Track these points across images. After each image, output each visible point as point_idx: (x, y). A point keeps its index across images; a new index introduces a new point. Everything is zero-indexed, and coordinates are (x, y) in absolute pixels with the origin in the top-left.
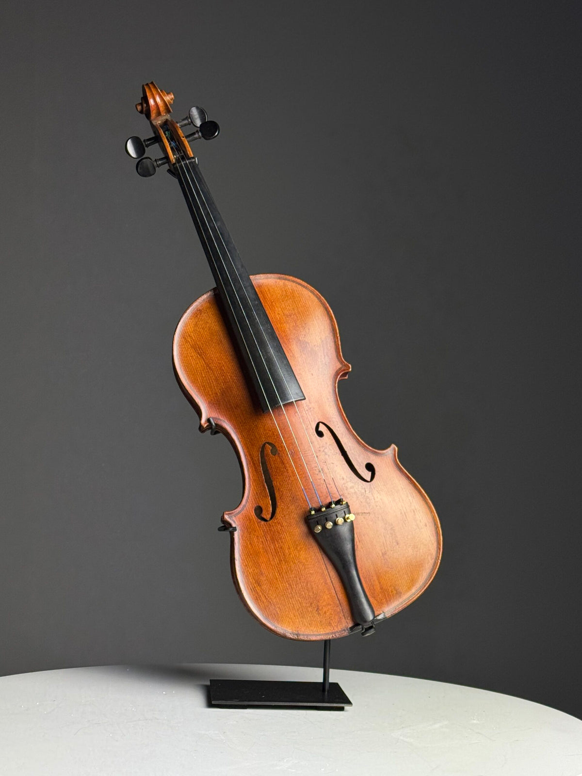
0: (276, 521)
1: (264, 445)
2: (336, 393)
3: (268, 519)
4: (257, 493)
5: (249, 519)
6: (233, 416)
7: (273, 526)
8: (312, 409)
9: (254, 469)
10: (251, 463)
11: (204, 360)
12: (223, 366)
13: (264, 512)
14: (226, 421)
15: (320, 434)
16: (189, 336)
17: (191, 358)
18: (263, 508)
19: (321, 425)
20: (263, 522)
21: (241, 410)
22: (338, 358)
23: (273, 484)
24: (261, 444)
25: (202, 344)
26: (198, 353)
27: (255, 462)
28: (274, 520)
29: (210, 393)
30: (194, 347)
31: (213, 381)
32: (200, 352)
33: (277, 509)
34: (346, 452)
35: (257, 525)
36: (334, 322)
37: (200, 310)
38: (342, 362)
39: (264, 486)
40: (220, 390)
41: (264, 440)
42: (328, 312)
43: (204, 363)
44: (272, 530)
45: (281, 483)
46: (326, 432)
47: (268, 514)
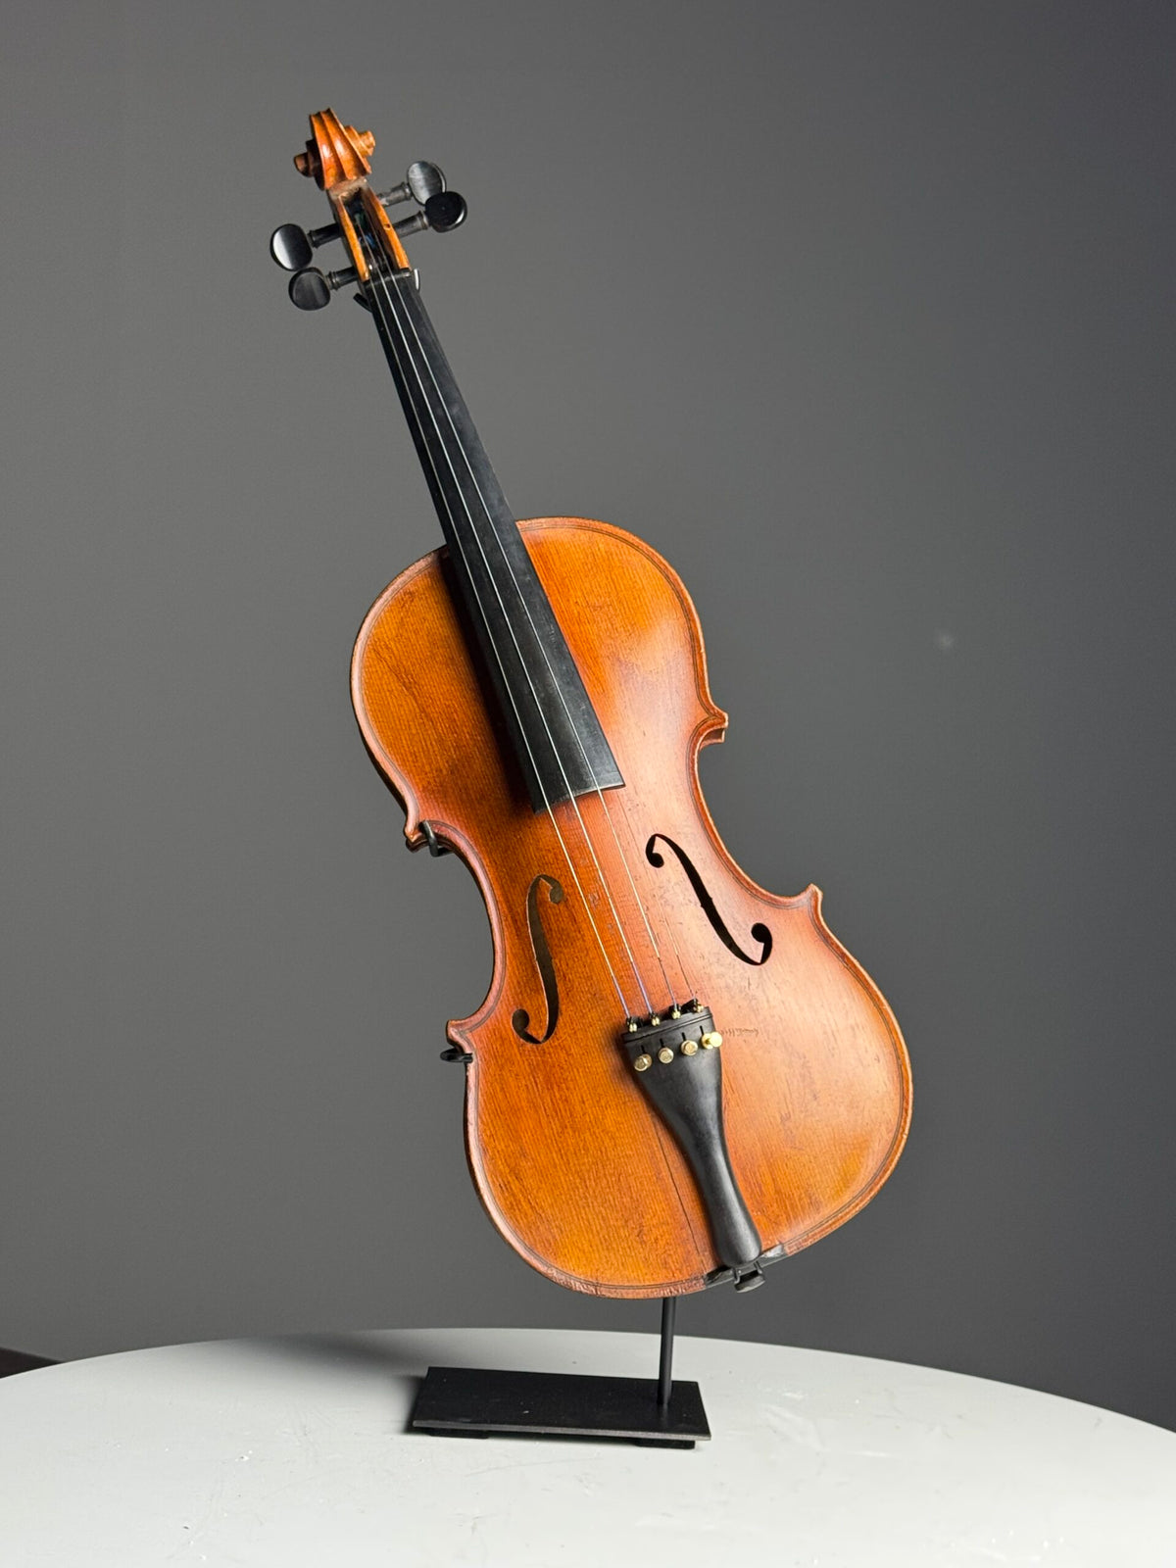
0: (556, 1043)
1: (537, 881)
2: (694, 774)
3: (541, 1040)
4: (519, 983)
5: (501, 1037)
6: (472, 817)
7: (550, 1054)
8: (640, 807)
9: (514, 931)
10: (509, 919)
11: (415, 697)
12: (456, 711)
13: (532, 1023)
14: (459, 829)
15: (656, 861)
16: (387, 648)
17: (388, 694)
18: (531, 1015)
19: (658, 840)
20: (529, 1045)
21: (490, 806)
22: (699, 697)
23: (554, 965)
24: (531, 878)
25: (413, 665)
26: (404, 684)
27: (517, 918)
28: (552, 1042)
29: (427, 768)
30: (397, 672)
31: (434, 743)
32: (407, 681)
33: (560, 1018)
34: (710, 899)
35: (516, 1050)
36: (694, 621)
37: (410, 593)
38: (707, 709)
39: (534, 967)
40: (447, 762)
41: (536, 872)
42: (682, 600)
43: (415, 705)
44: (547, 1062)
45: (570, 963)
46: (669, 855)
47: (541, 1027)
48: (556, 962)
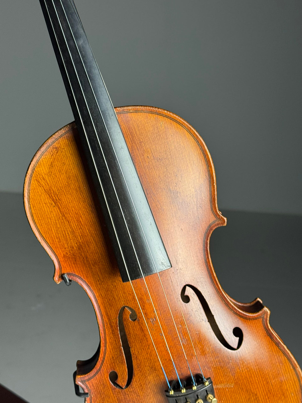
0: (131, 390)
1: (124, 308)
2: (207, 250)
3: (124, 387)
4: (113, 358)
5: (103, 384)
6: (90, 272)
7: (128, 395)
8: (178, 271)
9: (111, 331)
10: (109, 325)
11: (59, 208)
12: (81, 217)
13: (119, 379)
14: (82, 277)
15: (186, 299)
16: (44, 179)
17: (44, 205)
18: (119, 375)
19: (187, 288)
20: (118, 389)
21: (99, 268)
22: (212, 210)
23: (131, 351)
24: (120, 307)
25: (58, 190)
26: (53, 200)
27: (113, 325)
28: (130, 389)
29: (66, 246)
30: (49, 192)
31: (69, 233)
32: (54, 198)
33: (134, 377)
34: (213, 316)
35: (111, 392)
36: (211, 167)
37: (56, 148)
38: (216, 215)
39: (121, 350)
40: (77, 243)
41: (122, 304)
42: (205, 155)
43: (59, 211)
44: (127, 398)
45: (140, 351)
46: (193, 296)
47: (124, 381)
48: (132, 350)
